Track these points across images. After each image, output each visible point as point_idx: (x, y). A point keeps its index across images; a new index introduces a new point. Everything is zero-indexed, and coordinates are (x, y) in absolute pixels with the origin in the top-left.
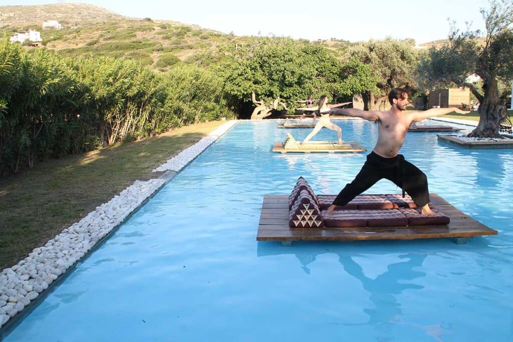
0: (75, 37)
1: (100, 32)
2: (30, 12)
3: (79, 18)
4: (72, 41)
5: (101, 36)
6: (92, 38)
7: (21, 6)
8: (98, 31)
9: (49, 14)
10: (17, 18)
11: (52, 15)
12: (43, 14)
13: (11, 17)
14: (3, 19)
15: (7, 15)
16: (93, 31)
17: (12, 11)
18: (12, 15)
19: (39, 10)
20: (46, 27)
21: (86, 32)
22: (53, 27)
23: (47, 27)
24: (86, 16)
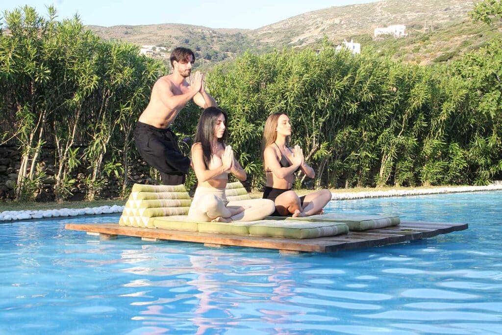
0: (417, 50)
1: (464, 36)
2: (365, 15)
3: (445, 16)
4: (412, 56)
5: (465, 43)
6: (448, 49)
7: (353, 6)
8: (460, 36)
9: (394, 15)
10: (345, 26)
11: (399, 16)
12: (386, 15)
13: (336, 24)
14: (324, 29)
15: (329, 22)
16: (453, 36)
17: (336, 16)
18: (337, 21)
19: (379, 10)
20: (378, 36)
21: (439, 38)
22: (389, 35)
23: (381, 36)
24: (459, 12)
